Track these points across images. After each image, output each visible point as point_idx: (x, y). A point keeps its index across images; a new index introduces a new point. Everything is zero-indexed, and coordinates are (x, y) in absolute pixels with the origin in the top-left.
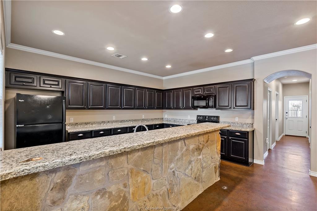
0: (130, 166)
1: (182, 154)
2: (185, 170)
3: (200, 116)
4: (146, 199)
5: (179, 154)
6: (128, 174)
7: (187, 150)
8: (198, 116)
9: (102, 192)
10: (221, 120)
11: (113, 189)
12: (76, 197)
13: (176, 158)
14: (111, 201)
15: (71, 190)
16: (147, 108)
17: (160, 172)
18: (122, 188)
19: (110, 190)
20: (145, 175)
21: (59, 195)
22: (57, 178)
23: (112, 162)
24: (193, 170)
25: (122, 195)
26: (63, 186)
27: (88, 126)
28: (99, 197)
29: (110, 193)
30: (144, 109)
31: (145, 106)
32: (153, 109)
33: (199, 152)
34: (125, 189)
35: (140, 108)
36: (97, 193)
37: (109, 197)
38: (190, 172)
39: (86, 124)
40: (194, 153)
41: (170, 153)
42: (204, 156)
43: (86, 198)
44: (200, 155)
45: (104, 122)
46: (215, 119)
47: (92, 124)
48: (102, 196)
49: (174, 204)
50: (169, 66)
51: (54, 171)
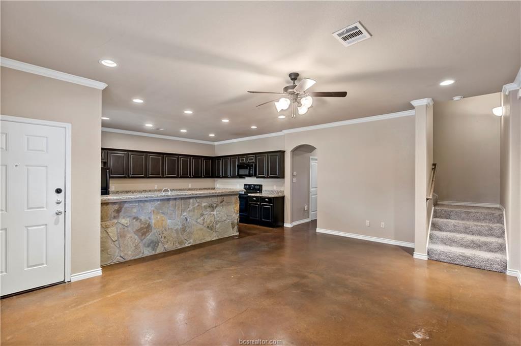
0: (153, 209)
1: (194, 208)
2: (197, 219)
3: (247, 185)
4: (163, 229)
5: (191, 207)
6: (151, 212)
7: (198, 206)
8: (245, 185)
9: (136, 218)
10: (264, 188)
11: (143, 218)
12: (124, 218)
13: (189, 209)
14: (141, 224)
15: (121, 214)
16: (192, 176)
17: (174, 216)
18: (147, 218)
19: (140, 218)
20: (162, 215)
21: (117, 215)
22: (116, 207)
23: (142, 204)
24: (205, 220)
25: (148, 223)
26: (118, 211)
27: (129, 194)
28: (135, 220)
29: (141, 220)
30: (189, 178)
31: (190, 175)
32: (200, 177)
33: (212, 209)
34: (149, 220)
35: (185, 176)
36: (134, 218)
37: (140, 222)
38: (202, 221)
39: (127, 192)
40: (206, 209)
41: (183, 206)
42: (218, 213)
43: (128, 219)
44: (213, 211)
45: (145, 191)
46: (258, 187)
47: (133, 193)
48: (136, 221)
49: (186, 238)
50: (212, 135)
51: (114, 203)
